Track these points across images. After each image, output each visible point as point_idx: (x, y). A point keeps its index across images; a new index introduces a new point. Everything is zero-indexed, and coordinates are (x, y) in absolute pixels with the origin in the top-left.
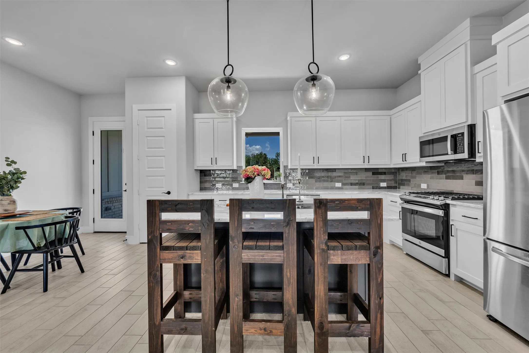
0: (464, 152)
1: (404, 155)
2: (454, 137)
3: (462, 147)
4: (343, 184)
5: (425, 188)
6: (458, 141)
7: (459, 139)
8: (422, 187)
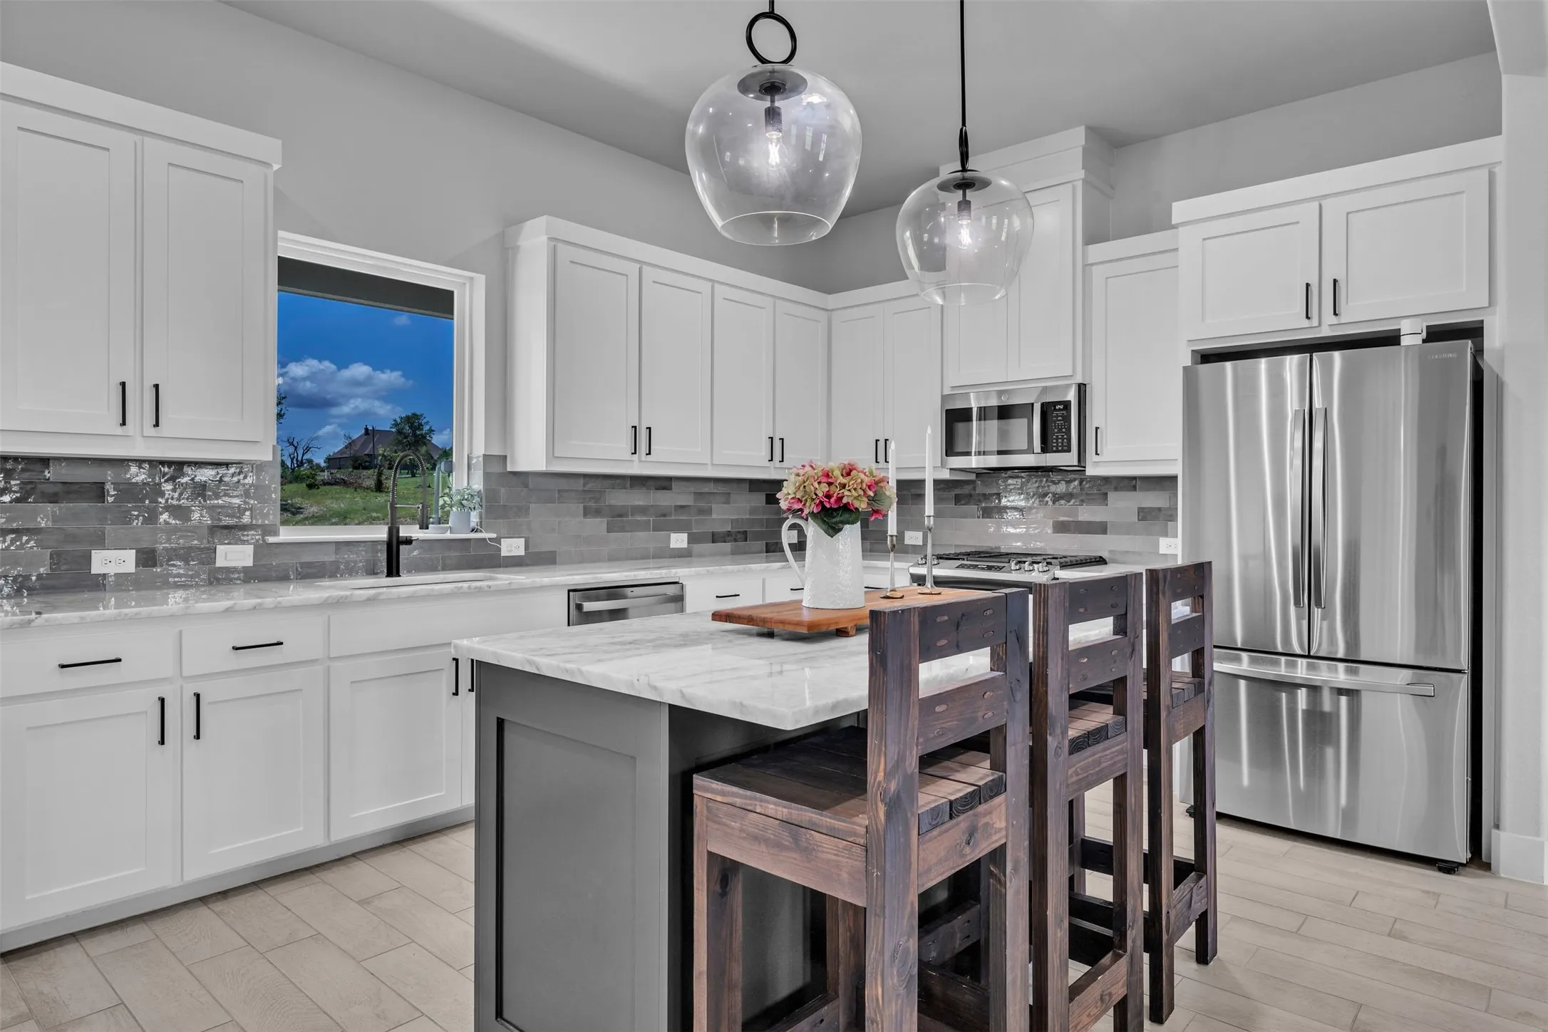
0: (1069, 450)
1: (881, 444)
2: (1047, 409)
3: (1065, 436)
4: (693, 539)
5: (919, 544)
6: (1055, 422)
7: (1057, 416)
8: (907, 542)
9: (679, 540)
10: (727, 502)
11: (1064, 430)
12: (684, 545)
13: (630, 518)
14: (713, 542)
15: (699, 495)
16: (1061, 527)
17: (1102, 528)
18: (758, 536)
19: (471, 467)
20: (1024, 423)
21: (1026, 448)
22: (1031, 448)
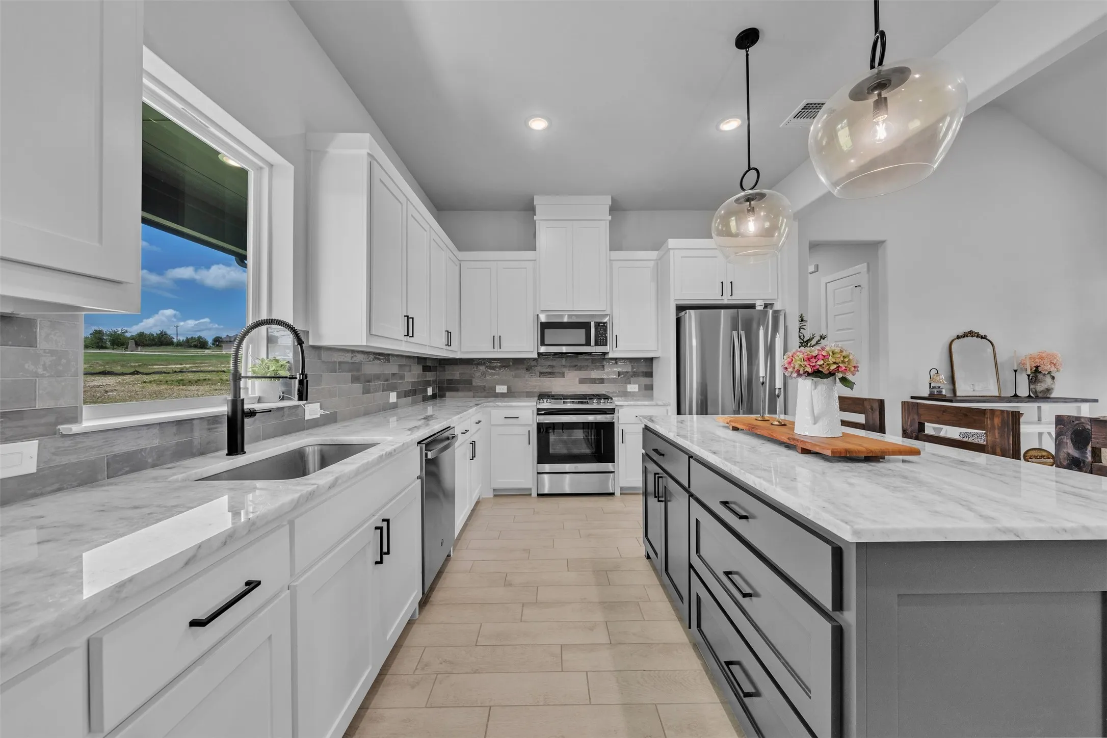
0: (606, 345)
1: (496, 339)
2: (597, 325)
4: (398, 396)
5: (505, 392)
6: (600, 331)
7: (600, 329)
8: (497, 391)
9: (393, 397)
10: (409, 372)
11: (604, 337)
12: (394, 400)
13: (373, 383)
14: (406, 397)
15: (400, 366)
16: (582, 381)
17: (602, 381)
18: (420, 393)
19: (270, 340)
20: (583, 331)
21: (584, 343)
22: (588, 343)
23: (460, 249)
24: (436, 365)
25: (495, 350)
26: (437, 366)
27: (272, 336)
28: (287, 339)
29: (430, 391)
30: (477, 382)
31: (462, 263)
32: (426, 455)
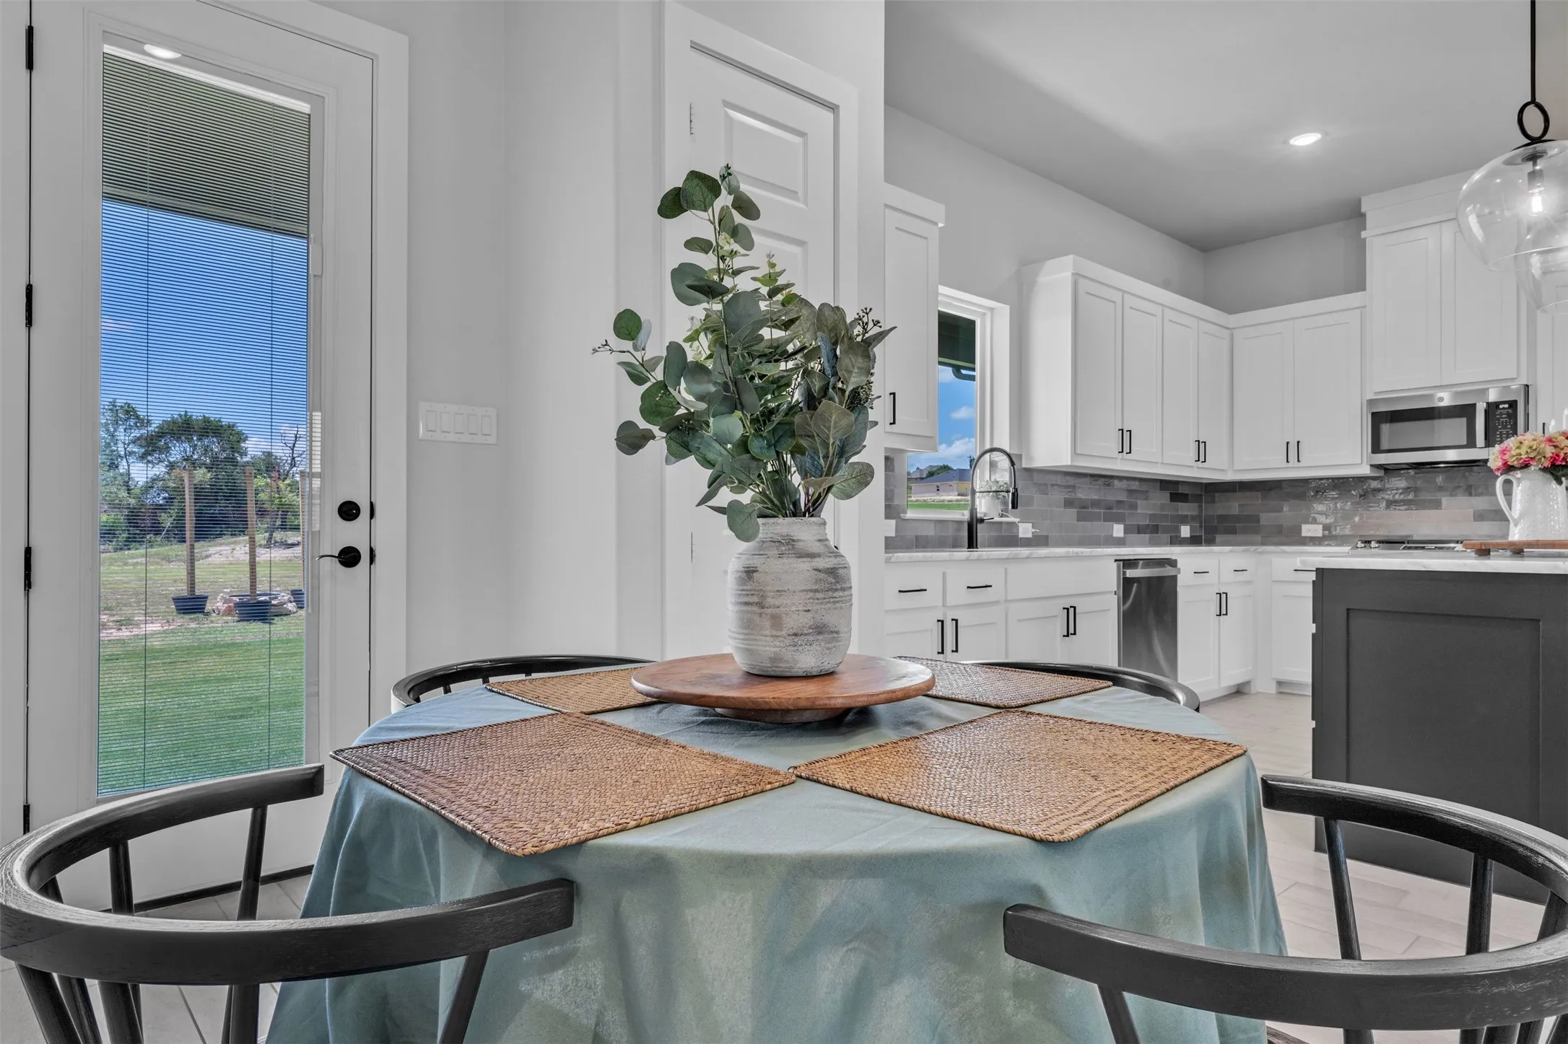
1: (1292, 446)
2: (1491, 408)
3: (1511, 432)
4: (1128, 529)
5: (1318, 536)
6: (1498, 419)
7: (1501, 414)
8: (1304, 534)
9: (1118, 530)
10: (1146, 499)
11: (1509, 426)
12: (1121, 534)
13: (1090, 510)
14: (1138, 533)
15: (1131, 492)
18: (1166, 530)
19: (993, 465)
20: (1463, 422)
21: (1465, 443)
22: (1471, 443)
23: (1231, 310)
24: (1199, 493)
25: (1289, 465)
26: (1201, 495)
27: (994, 461)
28: (1004, 462)
29: (1185, 531)
30: (1266, 518)
31: (1235, 331)
32: (1124, 573)
